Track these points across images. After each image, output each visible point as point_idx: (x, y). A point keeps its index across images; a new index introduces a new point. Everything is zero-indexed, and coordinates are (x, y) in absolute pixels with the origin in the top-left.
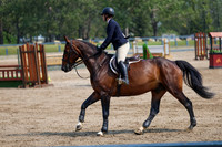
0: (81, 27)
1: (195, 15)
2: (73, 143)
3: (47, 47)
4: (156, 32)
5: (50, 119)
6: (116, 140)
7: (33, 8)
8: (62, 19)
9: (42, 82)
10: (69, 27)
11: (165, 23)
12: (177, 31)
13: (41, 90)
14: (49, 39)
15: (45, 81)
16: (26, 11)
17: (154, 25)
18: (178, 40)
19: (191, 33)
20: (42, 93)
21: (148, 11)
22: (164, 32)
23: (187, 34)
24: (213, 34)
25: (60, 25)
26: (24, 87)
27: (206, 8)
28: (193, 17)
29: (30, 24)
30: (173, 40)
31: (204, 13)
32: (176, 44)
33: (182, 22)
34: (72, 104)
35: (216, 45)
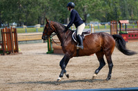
0: (39, 17)
1: (110, 9)
2: (34, 89)
3: (18, 29)
4: (86, 20)
5: (19, 75)
6: (60, 87)
7: (9, 5)
8: (28, 12)
9: (15, 52)
10: (32, 17)
11: (92, 15)
12: (99, 19)
13: (14, 56)
14: (20, 25)
15: (17, 51)
16: (6, 7)
17: (85, 16)
18: (100, 25)
19: (108, 21)
20: (15, 58)
21: (81, 8)
22: (91, 20)
23: (105, 22)
24: (121, 22)
25: (27, 16)
26: (4, 55)
28: (109, 11)
29: (8, 16)
30: (96, 25)
31: (116, 8)
32: (98, 28)
33: (103, 14)
34: (33, 65)
35: (123, 29)
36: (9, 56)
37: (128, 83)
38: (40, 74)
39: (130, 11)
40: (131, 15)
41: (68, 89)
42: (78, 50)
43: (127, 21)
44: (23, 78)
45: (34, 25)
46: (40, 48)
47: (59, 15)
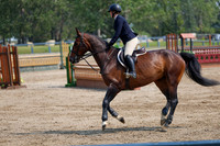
0: (53, 29)
1: (166, 16)
2: (45, 144)
3: (19, 48)
5: (22, 121)
6: (87, 141)
7: (6, 10)
8: (35, 21)
9: (15, 84)
10: (42, 29)
11: (137, 24)
12: (148, 31)
13: (14, 91)
14: (22, 41)
15: (17, 82)
18: (150, 41)
20: (15, 94)
23: (158, 35)
24: (184, 35)
25: (33, 26)
27: (177, 10)
28: (165, 19)
29: (3, 26)
30: (144, 41)
31: (175, 14)
32: (147, 45)
33: (154, 23)
34: (44, 106)
35: (187, 47)
36: (4, 91)
37: (194, 134)
38: (55, 119)
39: (197, 18)
40: (198, 25)
41: (99, 143)
42: (127, 80)
43: (194, 35)
44: (28, 126)
45: (45, 41)
46: (54, 78)
47: (84, 25)
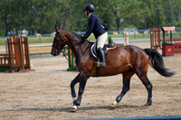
0: (57, 23)
1: (150, 12)
2: (50, 117)
3: (30, 39)
4: (119, 27)
5: (31, 98)
6: (85, 115)
7: (18, 7)
8: (43, 16)
9: (26, 68)
10: (48, 22)
11: (127, 19)
12: (136, 25)
13: (25, 74)
14: (32, 33)
15: (28, 67)
16: (13, 9)
17: (118, 21)
18: (137, 33)
19: (147, 28)
21: (113, 10)
22: (126, 27)
23: (144, 28)
24: (165, 29)
25: (41, 21)
26: (11, 72)
27: (160, 7)
28: (149, 15)
29: (17, 21)
30: (133, 33)
31: (158, 11)
32: (135, 37)
33: (141, 18)
34: (50, 86)
35: (167, 38)
36: (17, 74)
37: (173, 110)
38: (59, 97)
39: (176, 14)
40: (177, 20)
41: (95, 117)
43: (173, 28)
44: (37, 103)
46: (58, 63)
47: (83, 20)
